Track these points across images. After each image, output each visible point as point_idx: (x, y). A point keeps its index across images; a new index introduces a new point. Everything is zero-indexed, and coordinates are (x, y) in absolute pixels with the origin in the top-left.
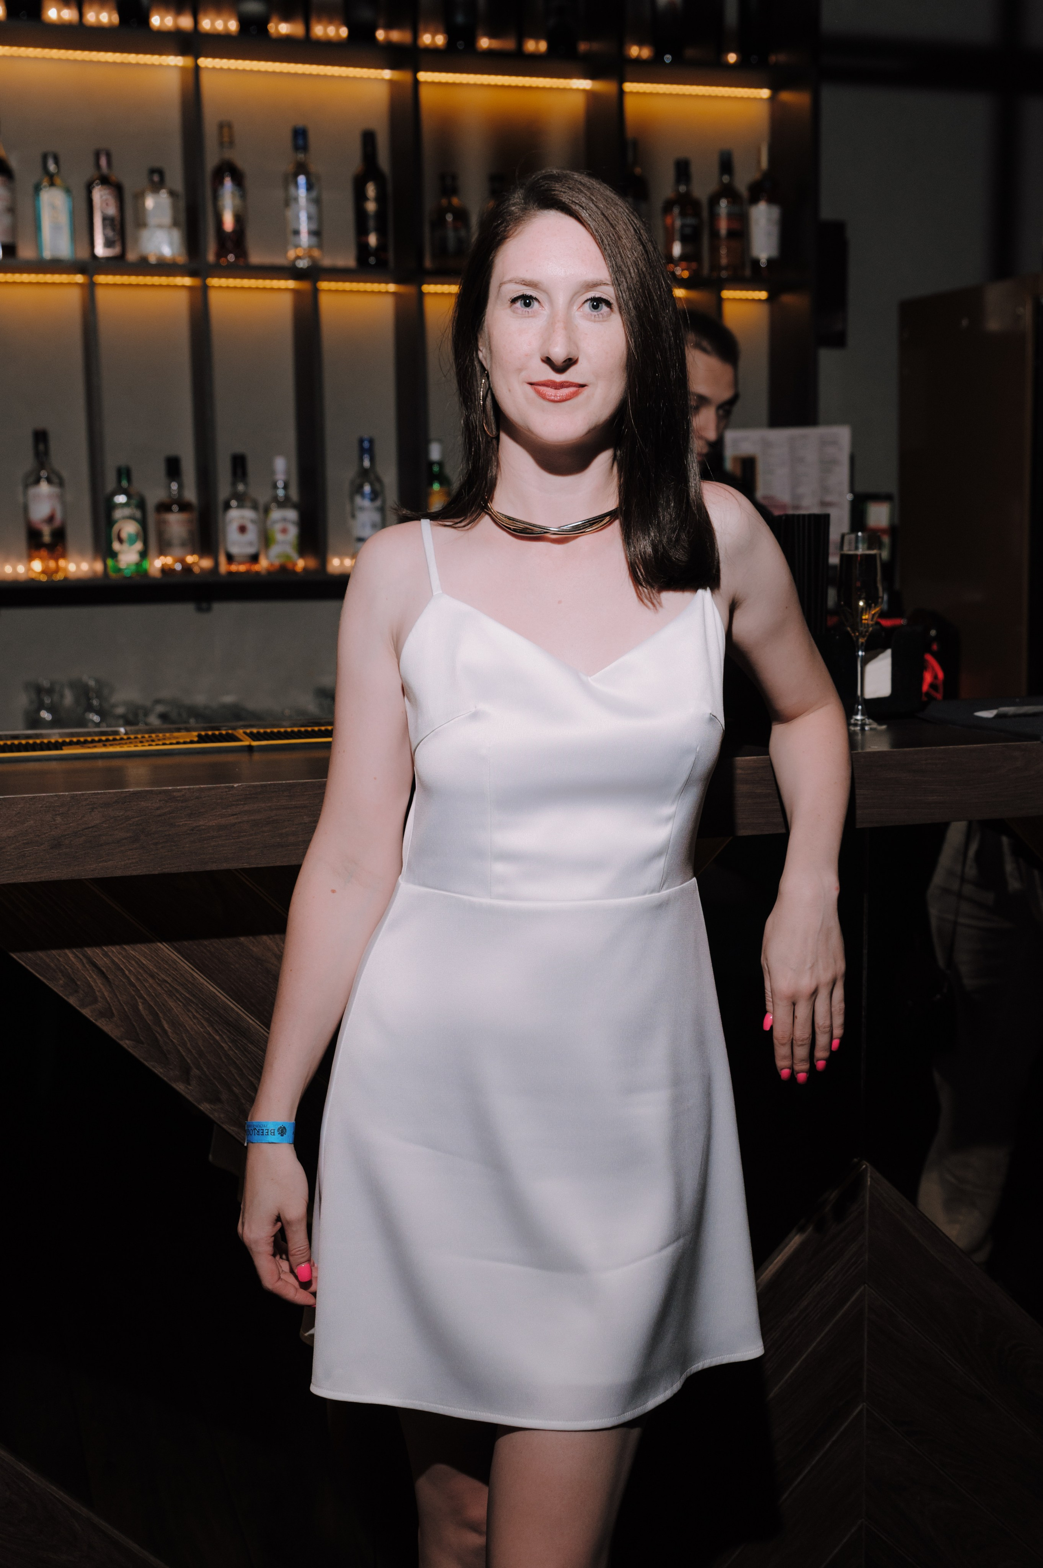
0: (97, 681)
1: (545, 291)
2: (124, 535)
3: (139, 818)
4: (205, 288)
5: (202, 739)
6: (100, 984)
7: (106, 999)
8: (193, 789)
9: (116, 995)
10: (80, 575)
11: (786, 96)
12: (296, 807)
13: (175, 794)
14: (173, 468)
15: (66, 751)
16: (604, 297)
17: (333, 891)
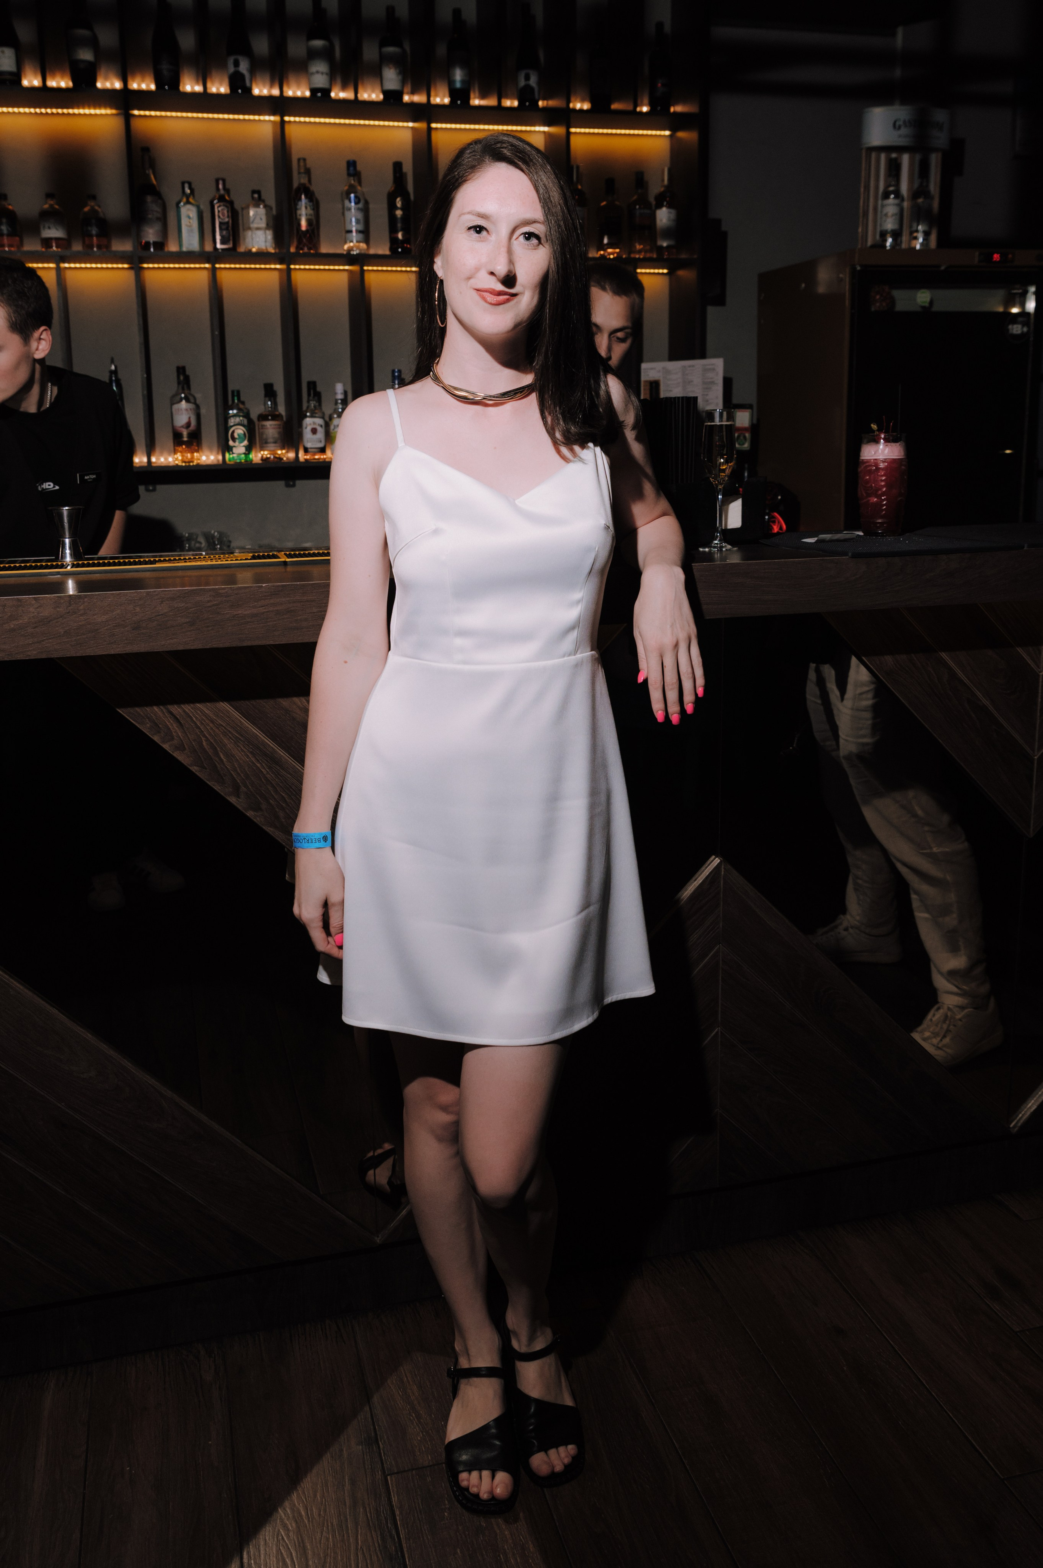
0: (220, 533)
1: (494, 223)
2: (236, 435)
3: (195, 609)
4: (289, 270)
5: (254, 558)
6: (175, 727)
7: (180, 737)
8: (233, 587)
9: (187, 735)
10: (209, 462)
11: (681, 134)
12: (308, 601)
13: (220, 591)
14: (269, 391)
15: (157, 565)
16: (536, 233)
17: (346, 662)
